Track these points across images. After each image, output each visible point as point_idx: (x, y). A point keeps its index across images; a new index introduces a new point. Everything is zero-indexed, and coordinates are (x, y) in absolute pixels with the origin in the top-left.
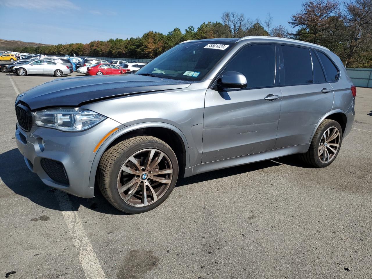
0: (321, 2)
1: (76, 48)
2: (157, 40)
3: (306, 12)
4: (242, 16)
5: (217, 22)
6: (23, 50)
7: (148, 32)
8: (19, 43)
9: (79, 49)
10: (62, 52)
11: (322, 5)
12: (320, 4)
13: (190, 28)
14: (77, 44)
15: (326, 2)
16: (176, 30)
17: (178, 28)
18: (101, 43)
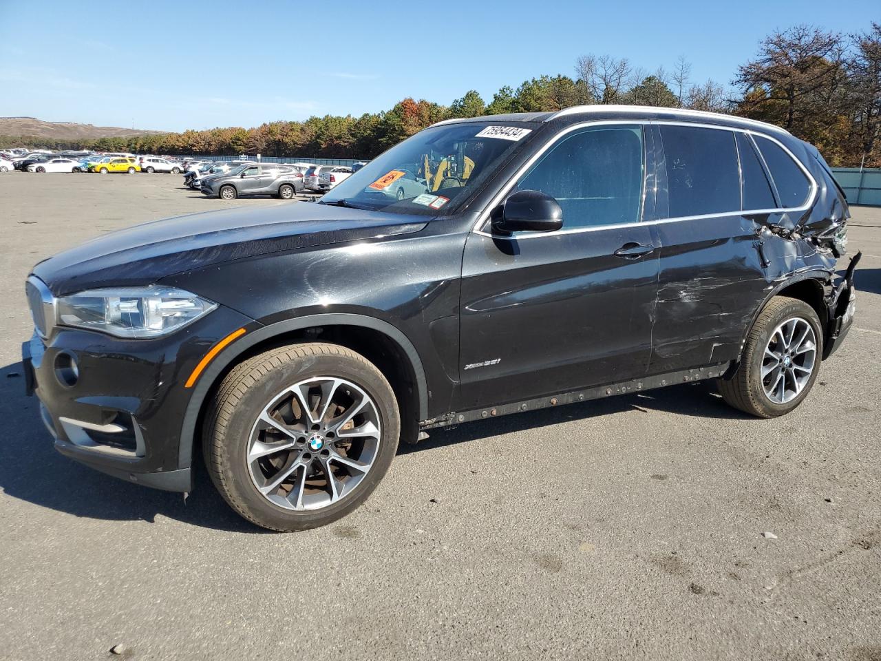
0: (801, 35)
1: (231, 139)
2: (426, 117)
3: (769, 56)
4: (623, 65)
5: (559, 76)
6: (97, 145)
7: (402, 100)
8: (82, 129)
9: (238, 140)
10: (195, 148)
11: (803, 41)
12: (799, 39)
13: (502, 91)
14: (233, 130)
15: (813, 35)
16: (470, 96)
17: (475, 92)
18: (292, 126)
